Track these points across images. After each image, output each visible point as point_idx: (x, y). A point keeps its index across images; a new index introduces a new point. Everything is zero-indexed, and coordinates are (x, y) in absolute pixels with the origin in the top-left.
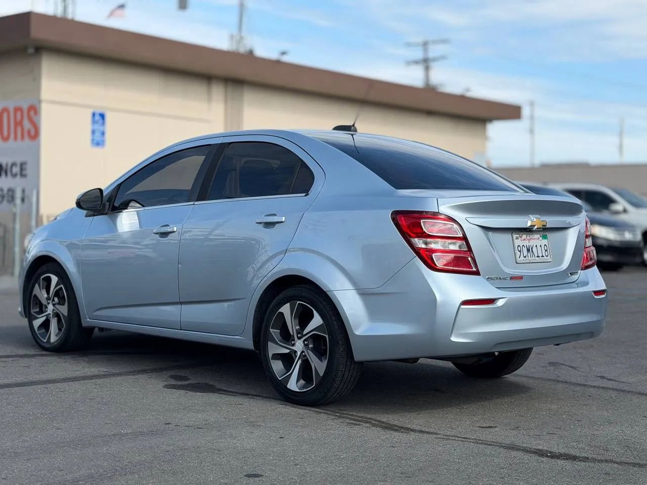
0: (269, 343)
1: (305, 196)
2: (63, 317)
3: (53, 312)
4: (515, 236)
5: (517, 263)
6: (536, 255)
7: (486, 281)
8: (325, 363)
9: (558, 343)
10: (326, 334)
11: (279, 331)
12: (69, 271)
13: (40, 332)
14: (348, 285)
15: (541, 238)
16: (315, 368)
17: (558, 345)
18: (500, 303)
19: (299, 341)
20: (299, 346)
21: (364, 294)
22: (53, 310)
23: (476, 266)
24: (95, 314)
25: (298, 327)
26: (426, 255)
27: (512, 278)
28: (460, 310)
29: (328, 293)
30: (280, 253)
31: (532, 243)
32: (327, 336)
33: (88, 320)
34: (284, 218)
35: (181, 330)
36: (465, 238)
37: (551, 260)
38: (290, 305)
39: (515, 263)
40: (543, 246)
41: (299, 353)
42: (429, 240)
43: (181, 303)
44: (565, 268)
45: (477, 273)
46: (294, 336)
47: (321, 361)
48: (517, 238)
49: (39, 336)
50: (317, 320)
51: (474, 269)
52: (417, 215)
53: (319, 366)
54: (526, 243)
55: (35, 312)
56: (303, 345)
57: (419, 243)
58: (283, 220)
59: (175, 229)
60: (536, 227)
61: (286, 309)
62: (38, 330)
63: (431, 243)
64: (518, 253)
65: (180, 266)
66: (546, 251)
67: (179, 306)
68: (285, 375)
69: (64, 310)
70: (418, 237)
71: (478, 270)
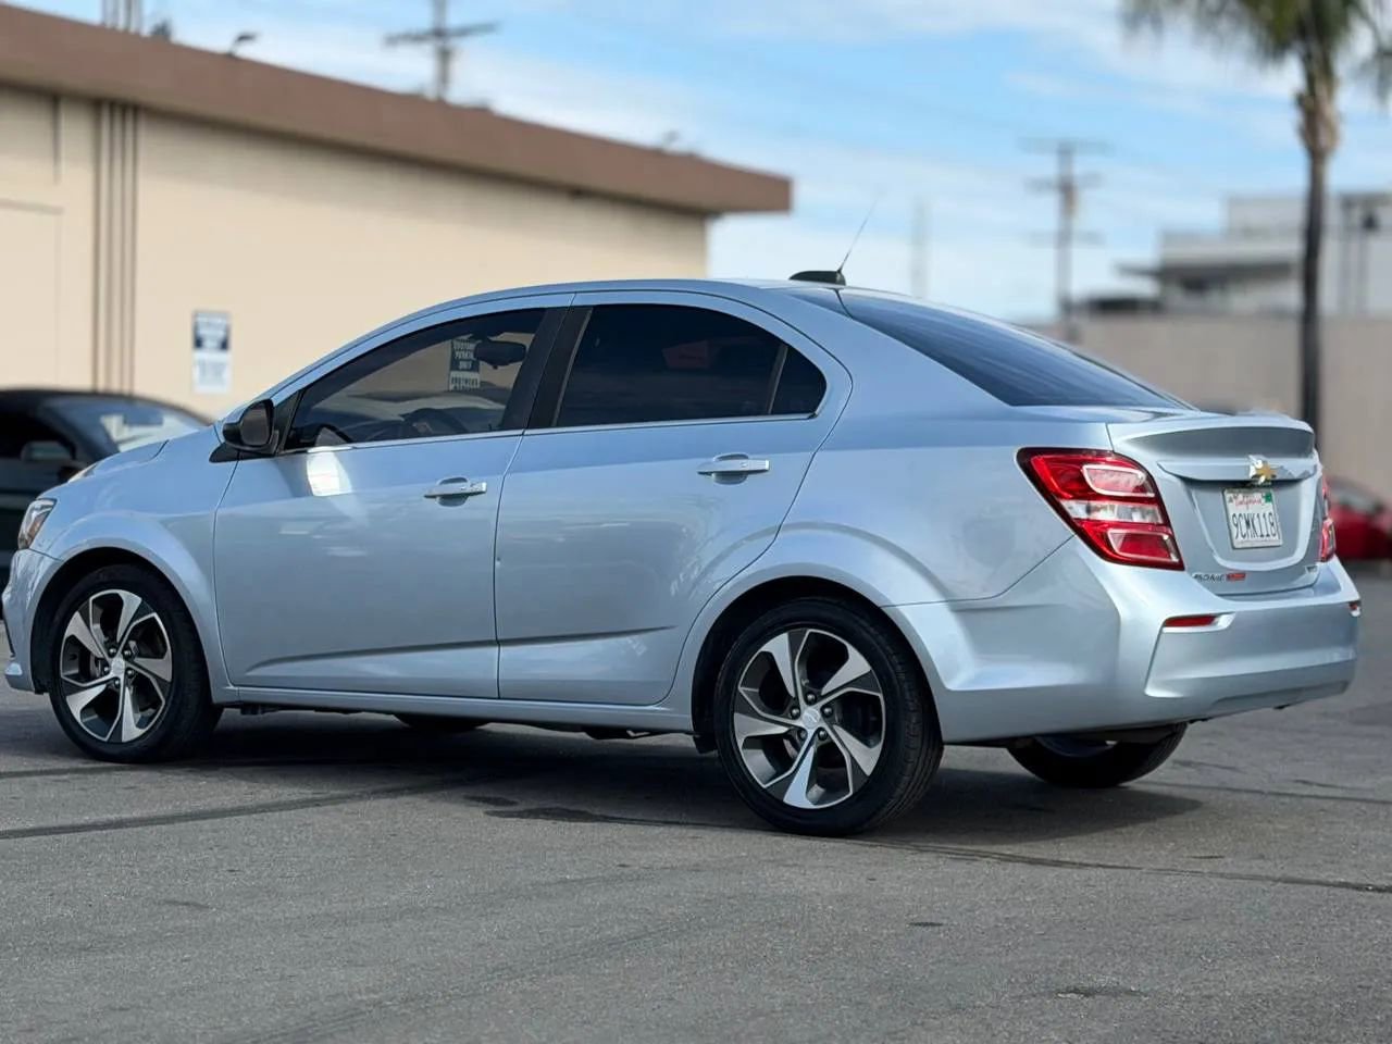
0: (736, 715)
1: (810, 418)
2: (160, 685)
3: (126, 673)
4: (1228, 495)
5: (1234, 548)
6: (1259, 534)
7: (1195, 582)
8: (877, 750)
9: (1282, 704)
10: (879, 692)
11: (757, 690)
12: (179, 580)
13: (85, 720)
14: (928, 593)
15: (1263, 501)
16: (852, 758)
17: (1281, 707)
18: (1223, 623)
19: (811, 708)
20: (810, 718)
21: (964, 610)
22: (128, 669)
23: (1178, 555)
24: (250, 674)
25: (807, 681)
26: (1095, 532)
27: (1230, 577)
28: (1162, 636)
29: (886, 610)
30: (766, 532)
31: (1253, 509)
32: (881, 696)
33: (232, 687)
34: (767, 463)
35: (499, 698)
36: (1158, 500)
37: (1281, 543)
38: (790, 637)
39: (1231, 550)
40: (1267, 516)
41: (811, 733)
42: (1094, 503)
43: (498, 643)
44: (1301, 557)
45: (1179, 567)
46: (797, 698)
47: (867, 743)
48: (1231, 501)
49: (85, 728)
50: (856, 665)
51: (1174, 559)
52: (1074, 456)
53: (863, 756)
54: (1242, 510)
55: (68, 676)
56: (819, 715)
57: (1077, 509)
58: (767, 467)
59: (484, 486)
60: (1262, 479)
61: (778, 647)
62: (81, 718)
63: (1098, 509)
64: (1234, 530)
65: (497, 563)
66: (1272, 524)
67: (495, 650)
68: (774, 778)
69: (161, 668)
70: (1076, 497)
71: (1181, 561)
